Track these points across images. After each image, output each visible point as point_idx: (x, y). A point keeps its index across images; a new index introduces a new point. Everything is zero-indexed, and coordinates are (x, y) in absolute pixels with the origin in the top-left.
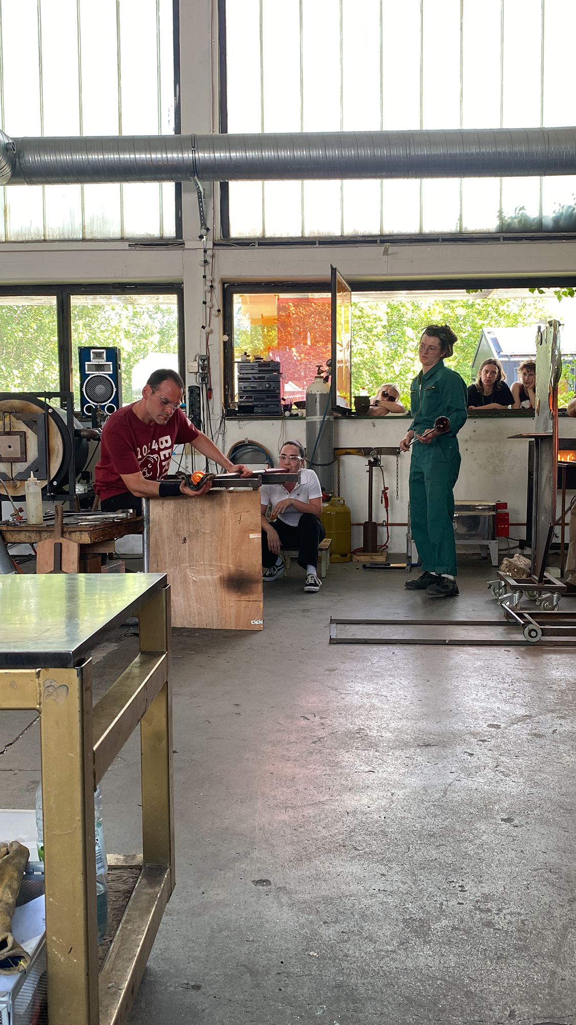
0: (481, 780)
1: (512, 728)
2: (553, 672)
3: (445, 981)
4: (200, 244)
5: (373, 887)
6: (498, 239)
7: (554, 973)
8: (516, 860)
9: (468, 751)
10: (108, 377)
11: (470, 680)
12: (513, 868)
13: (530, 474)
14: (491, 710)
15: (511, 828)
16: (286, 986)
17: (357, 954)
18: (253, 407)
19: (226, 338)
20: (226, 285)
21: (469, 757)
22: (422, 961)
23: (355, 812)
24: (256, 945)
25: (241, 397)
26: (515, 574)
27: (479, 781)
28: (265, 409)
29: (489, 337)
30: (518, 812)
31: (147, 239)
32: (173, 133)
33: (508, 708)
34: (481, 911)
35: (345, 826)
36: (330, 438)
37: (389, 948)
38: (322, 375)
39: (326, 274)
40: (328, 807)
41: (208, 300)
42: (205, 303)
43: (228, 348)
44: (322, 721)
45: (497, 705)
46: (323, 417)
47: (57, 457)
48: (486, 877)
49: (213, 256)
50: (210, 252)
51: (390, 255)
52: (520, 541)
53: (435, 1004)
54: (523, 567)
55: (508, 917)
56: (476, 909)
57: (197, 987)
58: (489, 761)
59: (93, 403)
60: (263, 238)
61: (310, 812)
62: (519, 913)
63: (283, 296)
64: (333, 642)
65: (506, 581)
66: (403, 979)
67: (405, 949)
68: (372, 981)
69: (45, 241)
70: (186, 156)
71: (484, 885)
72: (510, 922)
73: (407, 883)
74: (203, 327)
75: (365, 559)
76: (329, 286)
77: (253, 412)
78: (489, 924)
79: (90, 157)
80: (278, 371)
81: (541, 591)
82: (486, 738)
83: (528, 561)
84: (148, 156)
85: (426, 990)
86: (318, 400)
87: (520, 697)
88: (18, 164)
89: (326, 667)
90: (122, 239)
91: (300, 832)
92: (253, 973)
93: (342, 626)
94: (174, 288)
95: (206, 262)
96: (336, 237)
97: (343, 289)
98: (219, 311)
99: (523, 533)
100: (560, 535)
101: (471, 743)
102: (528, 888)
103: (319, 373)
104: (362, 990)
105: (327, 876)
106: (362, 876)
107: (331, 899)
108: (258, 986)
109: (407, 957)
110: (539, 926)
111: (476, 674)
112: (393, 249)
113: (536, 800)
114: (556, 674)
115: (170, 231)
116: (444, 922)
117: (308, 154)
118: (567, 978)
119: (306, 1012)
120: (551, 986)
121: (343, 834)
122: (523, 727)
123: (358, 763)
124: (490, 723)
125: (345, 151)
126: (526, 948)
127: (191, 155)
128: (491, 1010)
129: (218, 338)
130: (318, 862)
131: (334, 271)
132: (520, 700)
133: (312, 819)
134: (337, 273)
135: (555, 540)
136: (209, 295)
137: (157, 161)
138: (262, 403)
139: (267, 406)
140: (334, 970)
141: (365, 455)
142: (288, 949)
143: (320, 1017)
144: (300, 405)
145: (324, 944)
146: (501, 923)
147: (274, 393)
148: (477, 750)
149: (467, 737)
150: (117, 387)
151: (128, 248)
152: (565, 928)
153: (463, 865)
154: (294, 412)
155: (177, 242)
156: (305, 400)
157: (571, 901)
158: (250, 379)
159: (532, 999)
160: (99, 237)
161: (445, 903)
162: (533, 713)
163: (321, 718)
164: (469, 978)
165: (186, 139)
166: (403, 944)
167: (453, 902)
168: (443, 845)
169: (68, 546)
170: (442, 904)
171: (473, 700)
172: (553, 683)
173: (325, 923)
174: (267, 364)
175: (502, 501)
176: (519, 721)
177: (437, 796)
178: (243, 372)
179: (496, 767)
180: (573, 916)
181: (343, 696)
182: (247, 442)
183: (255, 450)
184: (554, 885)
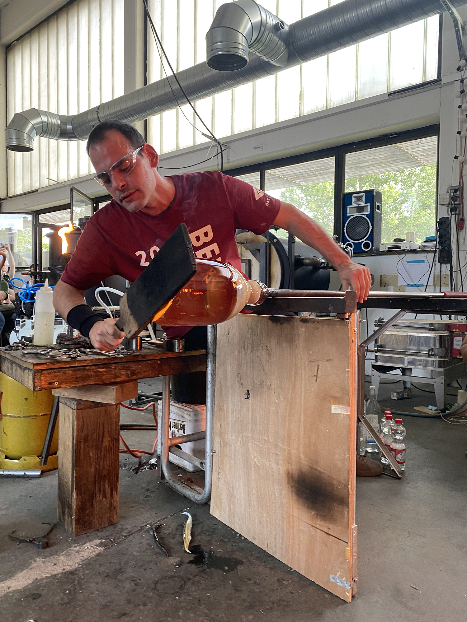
4: (457, 77)
10: (365, 217)
41: (464, 130)
42: (460, 133)
59: (352, 241)
95: (463, 91)
115: (432, 75)
150: (372, 225)
151: (387, 98)
155: (435, 82)
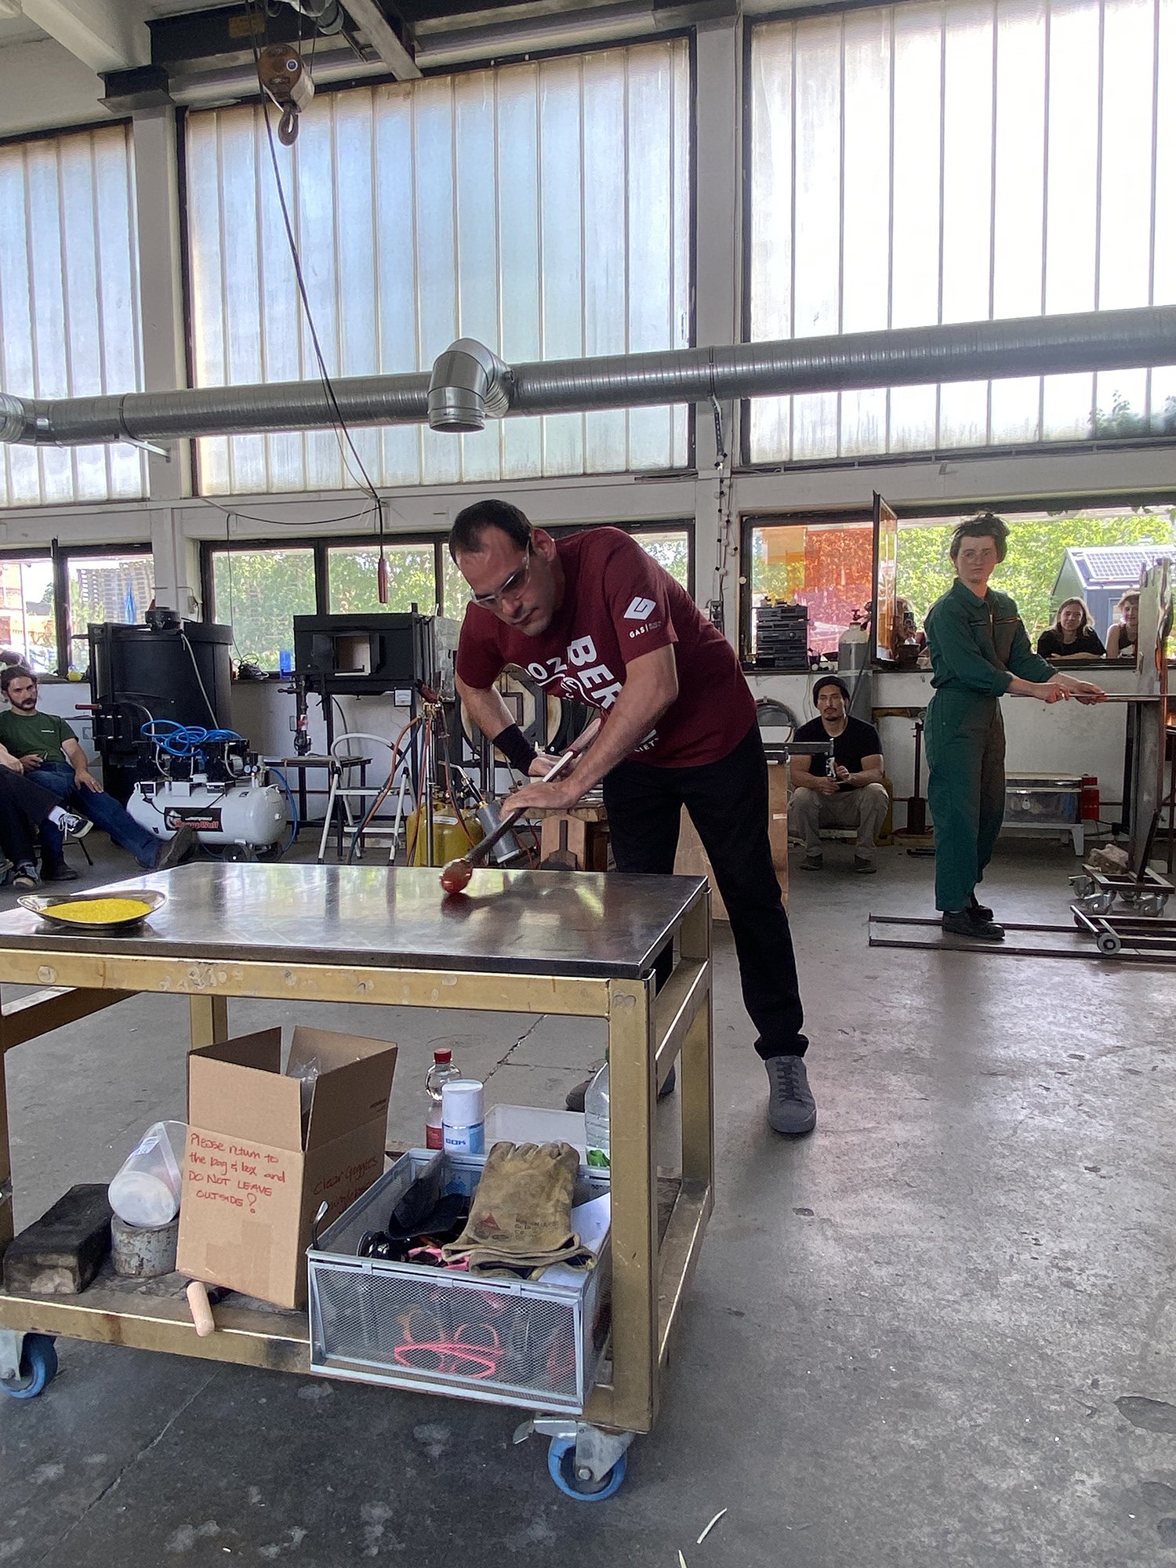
0: (1060, 1120)
1: (1099, 1060)
2: (1154, 995)
3: (1015, 1339)
4: (715, 474)
5: (931, 1230)
6: (1090, 448)
7: (1147, 1345)
8: (1103, 1216)
9: (1044, 1084)
11: (1046, 999)
12: (1099, 1223)
13: (1129, 742)
14: (1073, 1037)
15: (1098, 1178)
16: (836, 1324)
17: (914, 1301)
18: (774, 659)
19: (743, 580)
20: (744, 519)
21: (1044, 1092)
22: (989, 1317)
23: (906, 1144)
24: (801, 1277)
25: (759, 649)
26: (1107, 869)
27: (1056, 1121)
28: (788, 663)
29: (1074, 559)
30: (1106, 1161)
31: (655, 471)
32: (686, 346)
33: (1093, 1035)
34: (1060, 1269)
35: (896, 1158)
36: (868, 695)
37: (951, 1298)
38: (859, 621)
39: (867, 500)
40: (874, 1135)
41: (724, 537)
42: (719, 541)
43: (745, 591)
44: (864, 1037)
45: (1081, 1031)
46: (859, 671)
47: (555, 721)
48: (1067, 1232)
49: (730, 487)
50: (727, 482)
51: (948, 473)
52: (1114, 825)
53: (1005, 1363)
54: (1116, 860)
55: (1092, 1279)
56: (1053, 1266)
57: (739, 1314)
58: (1069, 1097)
60: (791, 461)
61: (853, 1139)
62: (1106, 1276)
63: (812, 528)
64: (873, 943)
65: (1093, 877)
66: (968, 1333)
67: (969, 1301)
68: (932, 1330)
69: (542, 477)
70: (702, 372)
71: (1063, 1240)
72: (1094, 1285)
73: (969, 1229)
74: (717, 569)
75: (911, 842)
76: (871, 513)
77: (774, 666)
78: (1069, 1285)
79: (594, 381)
80: (805, 617)
81: (1139, 891)
82: (1066, 1071)
83: (1124, 854)
84: (659, 375)
85: (993, 1347)
86: (853, 651)
87: (1110, 1023)
88: (516, 394)
89: (866, 973)
90: (627, 472)
91: (844, 1161)
92: (799, 1306)
93: (883, 925)
94: (686, 524)
95: (722, 493)
96: (880, 456)
97: (889, 518)
98: (736, 549)
99: (1116, 815)
100: (1167, 819)
101: (1047, 1075)
102: (1117, 1249)
103: (855, 619)
104: (920, 1338)
105: (876, 1213)
106: (917, 1216)
107: (883, 1237)
108: (804, 1320)
109: (972, 1308)
110: (1130, 1292)
111: (1054, 992)
112: (951, 466)
113: (1129, 1148)
114: (1158, 997)
115: (682, 461)
116: (1015, 1277)
117: (848, 361)
118: (1163, 1353)
119: (859, 1353)
120: (1143, 1359)
121: (893, 1167)
122: (1113, 1061)
123: (908, 1088)
124: (1072, 1052)
125: (894, 354)
126: (1112, 1315)
127: (708, 371)
128: (1071, 1376)
129: (734, 581)
130: (866, 1196)
131: (877, 497)
132: (1110, 1027)
133: (856, 1147)
134: (881, 500)
135: (1161, 825)
136: (724, 531)
137: (670, 380)
138: (786, 655)
139: (791, 658)
140: (888, 1314)
141: (912, 716)
142: (836, 1286)
143: (875, 1360)
144: (831, 657)
145: (877, 1285)
146: (1083, 1283)
147: (799, 643)
148: (1055, 1084)
149: (1043, 1068)
151: (634, 481)
152: (1161, 1297)
153: (1038, 1216)
154: (823, 666)
155: (689, 472)
156: (837, 650)
157: (1170, 1270)
158: (771, 627)
159: (1120, 1372)
160: (601, 470)
161: (1016, 1255)
162: (1127, 1044)
163: (863, 1033)
164: (1045, 1340)
165: (702, 351)
166: (966, 1295)
167: (1026, 1256)
168: (1013, 1190)
169: (574, 825)
170: (1012, 1257)
171: (1050, 1023)
172: (1154, 1009)
173: (876, 1262)
174: (791, 609)
175: (1090, 776)
176: (1109, 1053)
177: (1006, 1134)
178: (763, 619)
179: (1079, 1106)
180: (1172, 1285)
181: (887, 1009)
182: (765, 702)
183: (775, 710)
184: (1149, 1248)
